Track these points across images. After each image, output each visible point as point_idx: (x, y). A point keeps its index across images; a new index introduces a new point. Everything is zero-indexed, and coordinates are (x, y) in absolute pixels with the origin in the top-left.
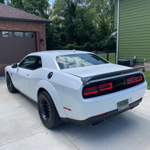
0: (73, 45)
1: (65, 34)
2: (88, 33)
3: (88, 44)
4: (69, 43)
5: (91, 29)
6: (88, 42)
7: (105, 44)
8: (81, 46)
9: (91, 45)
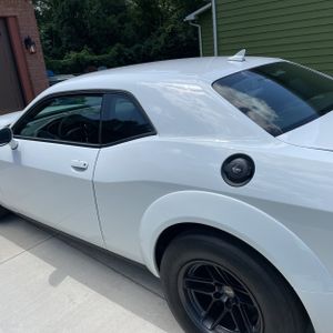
0: (82, 54)
1: (54, 29)
2: (115, 21)
3: (119, 50)
4: (70, 49)
5: (120, 11)
6: (118, 44)
7: (158, 47)
8: (102, 56)
9: (127, 51)
